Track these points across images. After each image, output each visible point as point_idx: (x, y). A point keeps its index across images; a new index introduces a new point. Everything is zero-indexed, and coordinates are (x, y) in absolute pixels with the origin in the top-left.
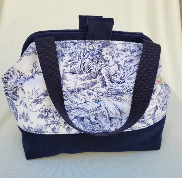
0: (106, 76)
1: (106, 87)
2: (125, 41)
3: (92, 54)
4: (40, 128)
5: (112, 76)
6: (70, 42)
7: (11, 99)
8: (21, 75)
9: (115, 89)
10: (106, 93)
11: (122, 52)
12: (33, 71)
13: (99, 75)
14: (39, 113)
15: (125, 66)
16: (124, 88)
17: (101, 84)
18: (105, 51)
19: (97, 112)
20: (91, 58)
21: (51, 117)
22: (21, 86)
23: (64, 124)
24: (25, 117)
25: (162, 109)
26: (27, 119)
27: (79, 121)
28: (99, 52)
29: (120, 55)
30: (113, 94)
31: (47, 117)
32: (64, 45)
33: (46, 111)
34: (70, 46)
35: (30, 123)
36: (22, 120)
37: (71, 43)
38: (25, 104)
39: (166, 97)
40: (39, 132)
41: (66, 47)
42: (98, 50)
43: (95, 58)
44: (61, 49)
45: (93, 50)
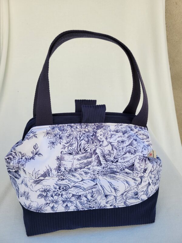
0: (101, 155)
1: (101, 165)
2: (117, 123)
3: (88, 136)
4: (40, 207)
5: (107, 155)
7: (14, 177)
8: (22, 156)
9: (109, 168)
10: (101, 172)
11: (115, 133)
12: (34, 152)
13: (94, 154)
14: (39, 193)
15: (118, 146)
16: (118, 167)
17: (96, 163)
18: (100, 132)
19: (94, 190)
20: (86, 139)
21: (50, 196)
22: (22, 167)
23: (63, 203)
24: (27, 196)
26: (27, 198)
27: (76, 199)
28: (93, 134)
29: (113, 136)
30: (107, 172)
31: (46, 196)
32: (62, 128)
33: (45, 191)
34: (67, 129)
35: (30, 202)
36: (24, 198)
37: (68, 126)
38: (26, 184)
39: (158, 172)
40: (39, 211)
41: (63, 130)
42: (93, 132)
43: (90, 139)
44: (58, 132)
45: (88, 132)
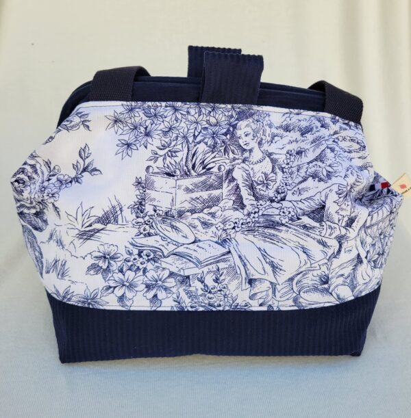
0: (244, 185)
1: (243, 209)
2: (289, 108)
3: (214, 134)
4: (92, 296)
5: (259, 184)
6: (166, 106)
7: (31, 228)
8: (52, 173)
9: (263, 215)
10: (242, 224)
11: (281, 132)
12: (79, 166)
13: (227, 181)
14: (90, 261)
15: (288, 164)
16: (284, 212)
17: (232, 202)
18: (244, 127)
19: (221, 265)
20: (210, 142)
21: (117, 271)
22: (52, 200)
23: (146, 289)
24: (60, 269)
25: (373, 264)
26: (62, 275)
27: (179, 283)
28: (228, 130)
29: (276, 138)
30: (258, 225)
32: (152, 110)
34: (165, 114)
35: (69, 283)
36: (53, 275)
37: (168, 108)
38: (60, 240)
39: (382, 237)
40: (89, 304)
41: (155, 115)
42: (228, 126)
43: (219, 142)
44: (143, 119)
45: (216, 125)
